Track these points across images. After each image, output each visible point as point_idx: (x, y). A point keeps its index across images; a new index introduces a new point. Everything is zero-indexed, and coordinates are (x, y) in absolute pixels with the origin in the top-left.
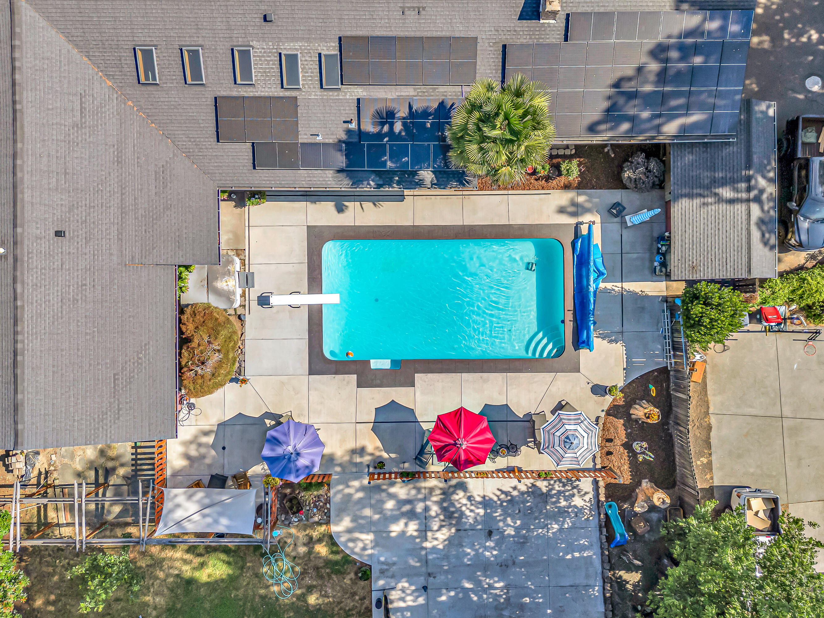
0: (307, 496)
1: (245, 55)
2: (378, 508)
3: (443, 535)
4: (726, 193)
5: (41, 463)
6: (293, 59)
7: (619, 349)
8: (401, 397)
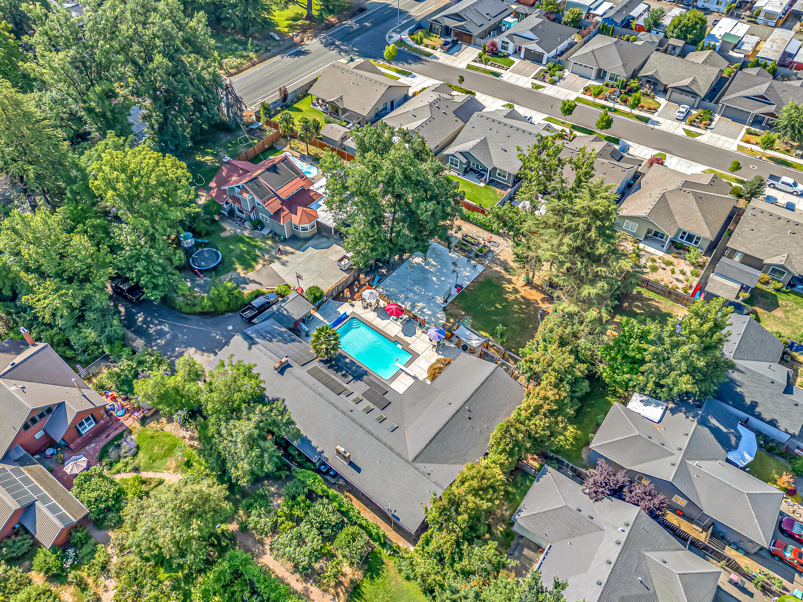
1: (365, 410)
3: (419, 304)
4: (285, 313)
6: (354, 401)
7: (338, 309)
8: (401, 335)
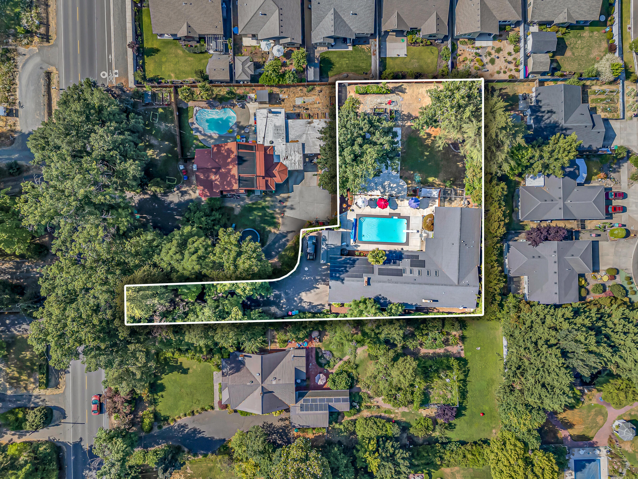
0: (412, 193)
1: (419, 274)
2: (398, 189)
3: (386, 183)
4: (333, 246)
5: (462, 202)
6: (411, 273)
7: (348, 218)
8: (392, 211)
